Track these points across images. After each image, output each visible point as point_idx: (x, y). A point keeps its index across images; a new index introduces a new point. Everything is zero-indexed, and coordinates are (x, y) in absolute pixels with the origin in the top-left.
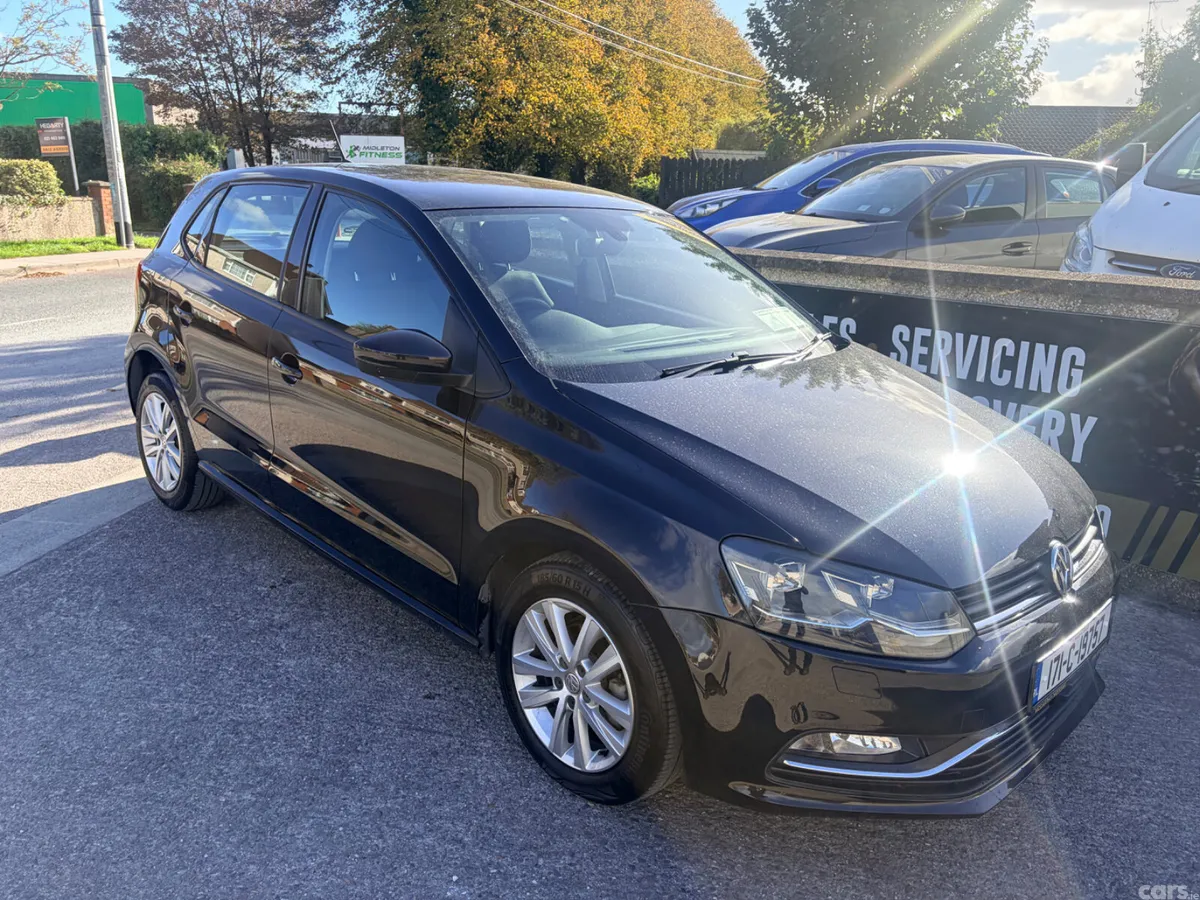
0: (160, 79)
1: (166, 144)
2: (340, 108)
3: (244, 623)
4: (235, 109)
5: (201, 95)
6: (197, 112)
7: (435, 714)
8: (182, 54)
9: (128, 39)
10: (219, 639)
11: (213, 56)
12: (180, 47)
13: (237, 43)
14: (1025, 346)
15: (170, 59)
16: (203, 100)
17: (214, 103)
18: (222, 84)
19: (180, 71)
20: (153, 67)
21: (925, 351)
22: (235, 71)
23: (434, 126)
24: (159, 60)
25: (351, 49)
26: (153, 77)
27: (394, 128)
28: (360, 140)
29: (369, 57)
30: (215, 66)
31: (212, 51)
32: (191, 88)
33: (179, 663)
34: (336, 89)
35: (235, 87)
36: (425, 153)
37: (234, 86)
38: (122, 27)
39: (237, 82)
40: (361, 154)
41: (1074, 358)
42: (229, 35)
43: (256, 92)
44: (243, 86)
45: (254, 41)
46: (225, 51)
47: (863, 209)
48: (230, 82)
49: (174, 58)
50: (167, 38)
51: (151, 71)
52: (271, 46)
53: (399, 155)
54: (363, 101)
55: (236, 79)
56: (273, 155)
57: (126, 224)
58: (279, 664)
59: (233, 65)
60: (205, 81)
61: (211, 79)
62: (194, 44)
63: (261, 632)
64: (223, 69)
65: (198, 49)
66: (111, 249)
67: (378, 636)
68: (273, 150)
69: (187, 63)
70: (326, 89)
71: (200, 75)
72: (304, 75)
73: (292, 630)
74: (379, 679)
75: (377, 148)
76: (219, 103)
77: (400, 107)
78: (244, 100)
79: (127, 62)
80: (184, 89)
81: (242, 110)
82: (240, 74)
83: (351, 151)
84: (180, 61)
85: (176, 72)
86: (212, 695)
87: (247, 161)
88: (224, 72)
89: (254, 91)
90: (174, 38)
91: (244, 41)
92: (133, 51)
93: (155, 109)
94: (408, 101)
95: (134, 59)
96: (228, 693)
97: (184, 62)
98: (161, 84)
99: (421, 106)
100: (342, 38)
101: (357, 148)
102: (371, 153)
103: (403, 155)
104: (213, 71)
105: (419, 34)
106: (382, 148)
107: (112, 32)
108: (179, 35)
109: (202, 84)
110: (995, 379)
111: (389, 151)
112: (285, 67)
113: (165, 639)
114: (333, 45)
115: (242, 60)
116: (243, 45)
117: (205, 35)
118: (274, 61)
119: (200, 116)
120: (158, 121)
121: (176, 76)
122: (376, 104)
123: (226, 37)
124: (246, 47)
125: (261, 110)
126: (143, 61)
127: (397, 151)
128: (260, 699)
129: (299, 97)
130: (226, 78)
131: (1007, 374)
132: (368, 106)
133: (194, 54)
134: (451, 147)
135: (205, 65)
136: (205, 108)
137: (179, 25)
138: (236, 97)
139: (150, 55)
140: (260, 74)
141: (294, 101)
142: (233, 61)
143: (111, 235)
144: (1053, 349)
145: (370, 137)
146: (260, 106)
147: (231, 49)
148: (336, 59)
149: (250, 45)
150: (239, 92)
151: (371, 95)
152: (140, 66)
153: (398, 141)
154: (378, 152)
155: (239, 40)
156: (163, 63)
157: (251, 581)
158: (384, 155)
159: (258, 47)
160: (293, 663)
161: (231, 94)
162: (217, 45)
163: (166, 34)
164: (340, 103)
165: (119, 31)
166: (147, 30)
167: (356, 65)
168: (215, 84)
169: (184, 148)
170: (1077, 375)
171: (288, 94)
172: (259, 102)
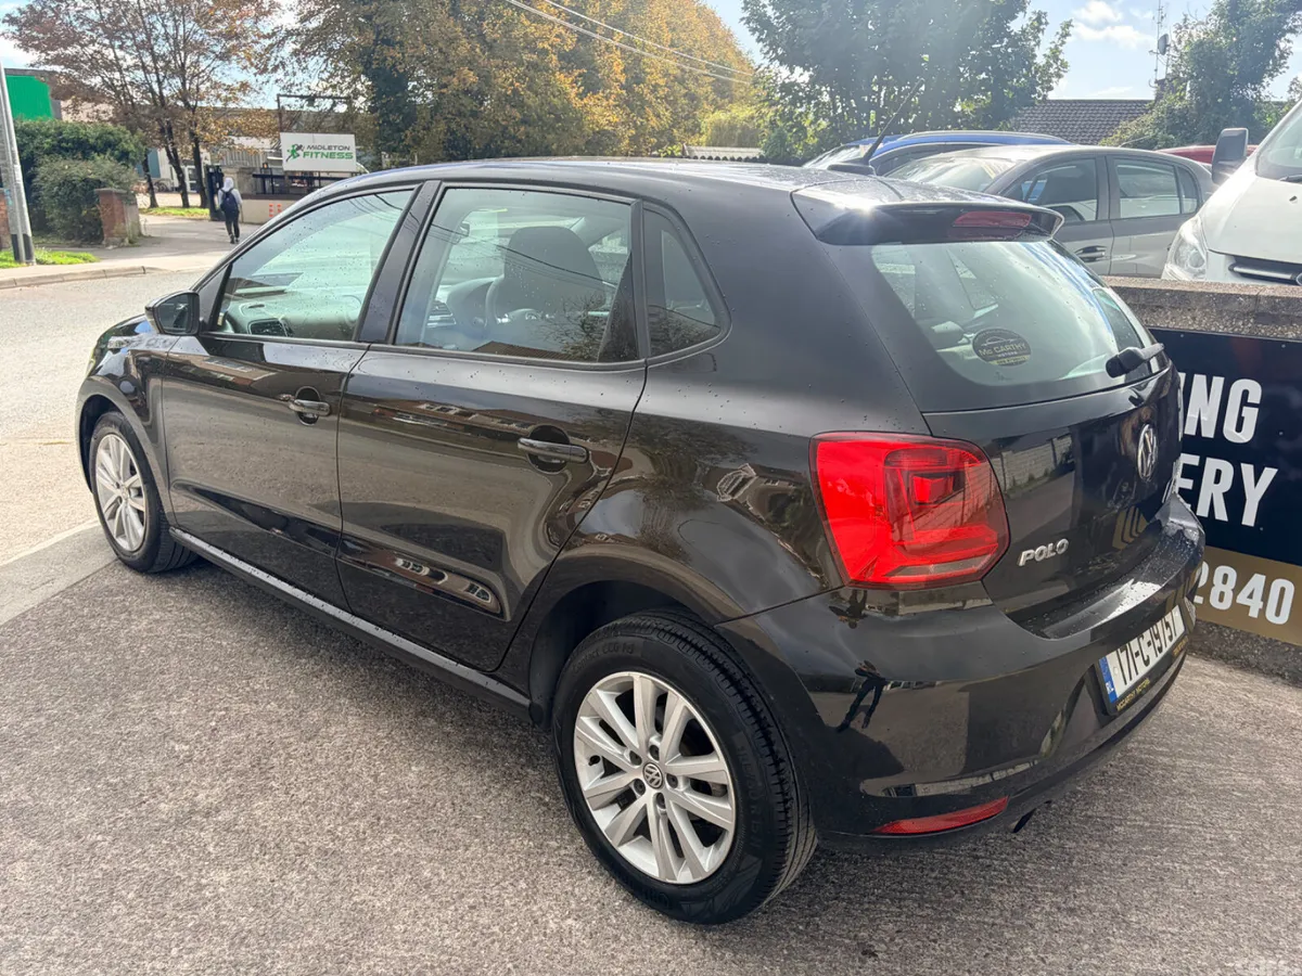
0: (67, 71)
1: (73, 142)
2: (278, 101)
3: (152, 810)
4: (156, 104)
5: (115, 87)
6: (111, 107)
7: (444, 958)
8: (93, 42)
9: (29, 24)
10: (113, 843)
11: (129, 43)
12: (90, 33)
13: (155, 28)
15: (79, 47)
16: (118, 94)
17: (132, 97)
18: (140, 74)
19: (90, 60)
20: (58, 55)
22: (155, 60)
23: (389, 122)
24: (66, 49)
25: (289, 33)
26: (58, 68)
27: (343, 124)
28: (304, 139)
29: (311, 42)
30: (131, 54)
31: (127, 38)
32: (104, 81)
33: (51, 888)
34: (273, 80)
35: (155, 79)
36: (378, 153)
37: (153, 77)
38: (19, 9)
39: (157, 73)
40: (305, 155)
41: (1245, 394)
42: (146, 19)
43: (180, 84)
44: (165, 77)
45: (176, 28)
46: (141, 37)
48: (149, 73)
49: (83, 46)
50: (75, 23)
51: (56, 60)
52: (195, 32)
53: (349, 156)
54: (304, 92)
55: (157, 69)
56: (202, 156)
57: (25, 236)
58: (204, 881)
59: (152, 54)
60: (121, 73)
61: (127, 70)
62: (106, 30)
63: (178, 822)
64: (141, 58)
65: (111, 37)
66: (8, 267)
67: (352, 819)
68: (201, 150)
69: (99, 52)
70: (261, 78)
71: (114, 65)
72: (234, 64)
73: (225, 816)
74: (355, 899)
75: (323, 148)
76: (137, 96)
77: (349, 100)
78: (166, 93)
79: (26, 50)
80: (96, 81)
81: (163, 104)
82: (161, 64)
83: (293, 151)
84: (90, 50)
85: (85, 63)
86: (99, 949)
87: (171, 163)
88: (142, 62)
89: (177, 82)
90: (82, 24)
91: (164, 26)
92: (34, 38)
93: (63, 104)
94: (356, 94)
95: (37, 47)
96: (125, 941)
97: (95, 51)
98: (68, 76)
99: (374, 100)
100: (278, 22)
101: (300, 147)
102: (317, 153)
103: (354, 156)
104: (130, 61)
105: (368, 18)
106: (330, 148)
107: (8, 15)
108: (88, 19)
109: (117, 75)
111: (337, 151)
112: (212, 56)
113: (33, 844)
114: (268, 30)
115: (162, 48)
116: (163, 31)
117: (119, 20)
118: (200, 49)
119: (115, 112)
120: (67, 118)
121: (86, 67)
122: (320, 97)
123: (144, 22)
124: (166, 34)
125: (187, 104)
126: (48, 49)
127: (346, 151)
128: (174, 952)
129: (229, 89)
130: (144, 68)
132: (311, 99)
133: (107, 42)
134: (409, 146)
135: (120, 53)
136: (121, 103)
137: (87, 9)
138: (156, 87)
139: (54, 42)
140: (183, 65)
141: (224, 94)
142: (152, 49)
143: (8, 250)
144: (1218, 382)
145: (315, 135)
146: (184, 100)
147: (149, 36)
148: (272, 46)
149: (171, 31)
150: (160, 83)
151: (313, 86)
152: (44, 55)
153: (348, 140)
154: (325, 152)
155: (159, 26)
156: (70, 51)
157: (165, 736)
158: (331, 156)
159: (181, 32)
160: (225, 877)
161: (151, 87)
162: (132, 31)
163: (72, 18)
164: (279, 95)
165: (16, 14)
166: (51, 14)
167: (295, 53)
168: (132, 75)
169: (94, 148)
170: (1251, 415)
171: (216, 86)
172: (184, 95)
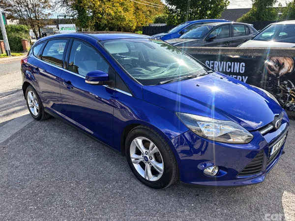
2: (58, 17)
5: (20, 16)
11: (23, 6)
12: (14, 4)
14: (233, 63)
15: (11, 7)
17: (24, 18)
18: (26, 13)
20: (7, 9)
21: (212, 66)
23: (83, 21)
26: (7, 12)
28: (64, 25)
30: (23, 8)
31: (23, 4)
32: (18, 15)
35: (29, 13)
36: (81, 28)
40: (64, 29)
41: (243, 65)
44: (31, 13)
46: (26, 4)
47: (194, 36)
54: (63, 15)
57: (9, 50)
59: (28, 8)
61: (23, 12)
62: (17, 3)
65: (19, 4)
66: (6, 57)
68: (41, 29)
69: (16, 8)
71: (20, 11)
72: (46, 9)
77: (73, 16)
78: (32, 17)
81: (31, 19)
82: (30, 10)
83: (62, 29)
88: (26, 10)
89: (34, 14)
93: (8, 20)
95: (2, 7)
98: (10, 14)
99: (79, 16)
102: (67, 29)
104: (23, 10)
109: (20, 13)
110: (227, 71)
112: (42, 7)
115: (30, 6)
118: (38, 6)
121: (13, 11)
122: (67, 16)
124: (31, 3)
125: (36, 19)
127: (74, 28)
129: (46, 15)
131: (230, 69)
132: (65, 16)
133: (18, 6)
134: (87, 26)
135: (21, 8)
136: (21, 19)
139: (6, 6)
140: (35, 10)
143: (5, 53)
144: (238, 63)
151: (65, 13)
152: (4, 9)
153: (74, 25)
154: (69, 28)
156: (9, 8)
159: (34, 3)
161: (28, 15)
167: (61, 6)
169: (19, 30)
170: (244, 68)
171: (43, 14)
172: (36, 17)
